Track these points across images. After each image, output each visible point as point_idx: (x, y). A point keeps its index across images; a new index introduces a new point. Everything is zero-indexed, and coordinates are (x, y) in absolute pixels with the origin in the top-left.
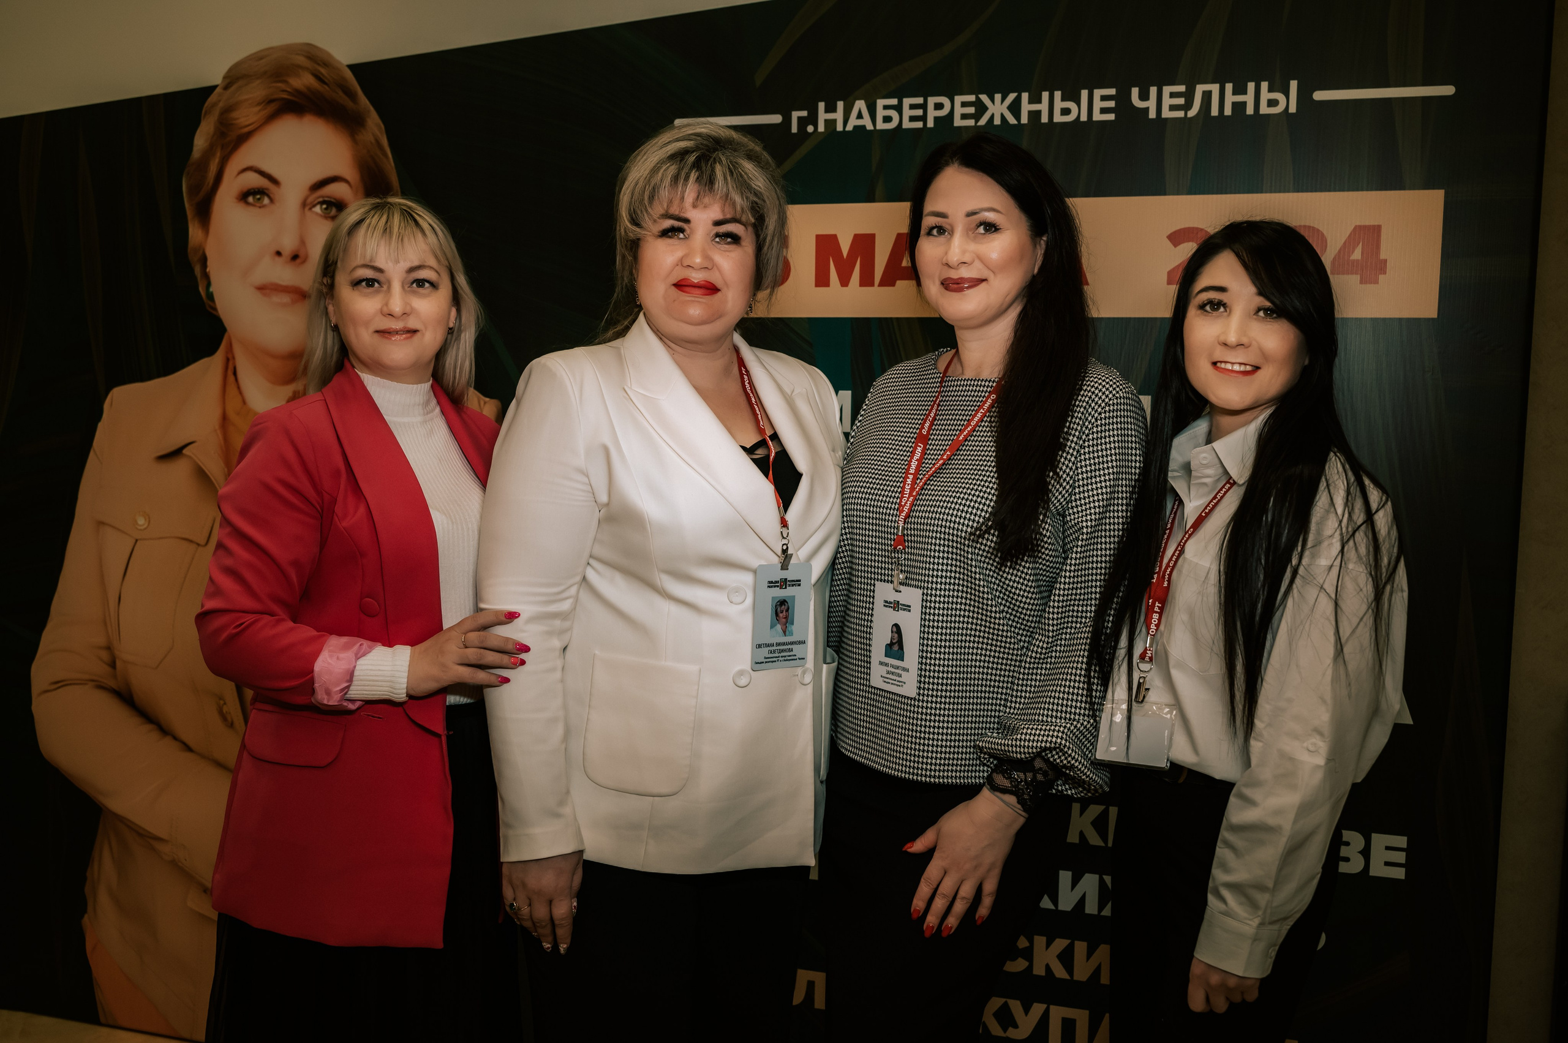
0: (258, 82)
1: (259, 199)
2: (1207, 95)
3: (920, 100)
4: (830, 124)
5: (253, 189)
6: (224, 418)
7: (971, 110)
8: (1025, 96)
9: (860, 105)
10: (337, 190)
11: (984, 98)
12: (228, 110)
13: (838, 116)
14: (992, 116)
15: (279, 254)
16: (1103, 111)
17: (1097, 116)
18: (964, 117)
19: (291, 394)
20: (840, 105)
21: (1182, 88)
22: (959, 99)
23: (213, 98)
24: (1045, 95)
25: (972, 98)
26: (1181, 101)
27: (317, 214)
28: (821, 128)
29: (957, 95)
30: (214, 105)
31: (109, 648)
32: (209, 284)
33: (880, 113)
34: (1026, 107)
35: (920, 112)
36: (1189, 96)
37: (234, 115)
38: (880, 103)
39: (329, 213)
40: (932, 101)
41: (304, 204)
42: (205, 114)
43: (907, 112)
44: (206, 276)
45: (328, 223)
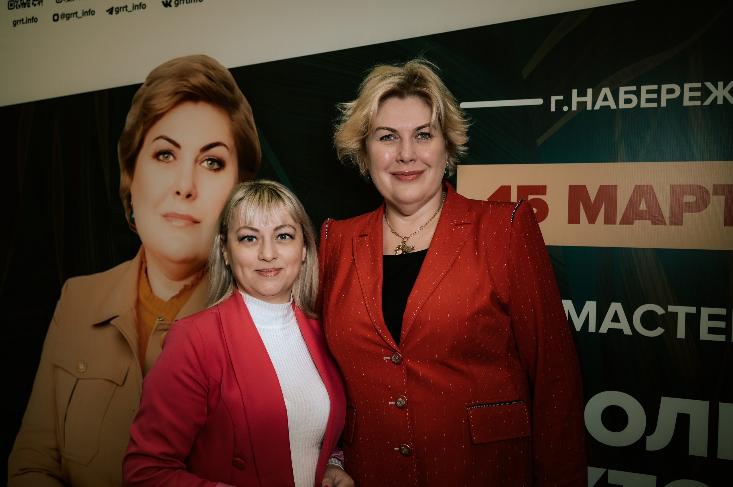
0: (169, 80)
1: (167, 157)
3: (655, 87)
4: (582, 105)
5: (163, 150)
6: (138, 301)
7: (698, 94)
9: (606, 91)
10: (218, 152)
11: (709, 85)
12: (149, 99)
13: (588, 99)
14: (716, 98)
15: (178, 193)
18: (691, 99)
19: (182, 287)
20: (590, 91)
22: (687, 86)
23: (140, 91)
25: (699, 85)
27: (204, 167)
28: (574, 108)
29: (686, 83)
30: (141, 96)
31: (57, 449)
32: (132, 212)
33: (622, 97)
35: (655, 96)
37: (153, 102)
38: (622, 89)
39: (213, 167)
40: (665, 87)
41: (196, 161)
42: (134, 102)
43: (644, 96)
44: (131, 208)
45: (212, 174)
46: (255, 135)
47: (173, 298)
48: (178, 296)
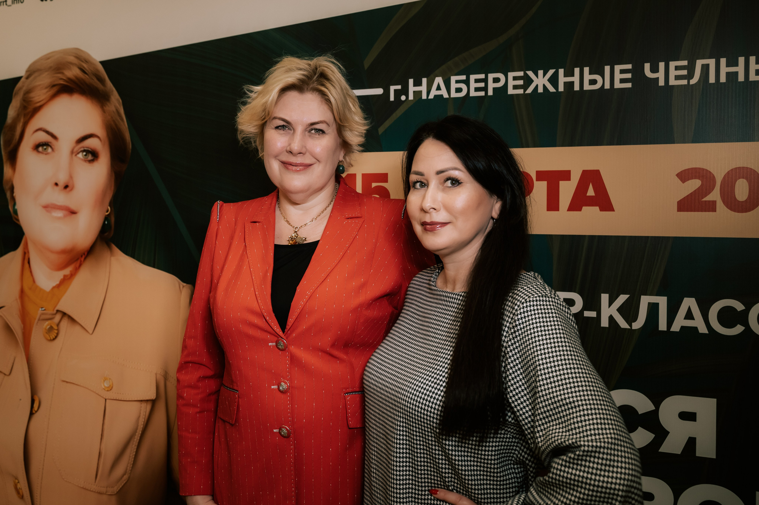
0: (46, 73)
1: (45, 149)
2: (705, 68)
3: (482, 76)
4: (418, 94)
5: (42, 142)
6: (22, 291)
7: (521, 82)
8: (561, 71)
9: (439, 80)
10: (92, 143)
11: (530, 73)
12: (28, 92)
13: (423, 88)
14: (537, 86)
15: (56, 184)
16: (622, 81)
17: (618, 85)
18: (515, 87)
19: (62, 277)
20: (424, 80)
21: (685, 63)
22: (511, 75)
23: (20, 84)
24: (577, 70)
25: (521, 74)
26: (685, 72)
27: (80, 158)
28: (411, 97)
29: (510, 72)
30: (20, 89)
32: (15, 204)
33: (454, 86)
34: (562, 79)
35: (482, 85)
36: (691, 69)
37: (32, 95)
38: (453, 79)
39: (87, 158)
40: (491, 76)
41: (72, 152)
42: (15, 94)
43: (473, 85)
44: (13, 199)
45: (87, 165)
46: (124, 126)
47: (54, 288)
48: (58, 286)
